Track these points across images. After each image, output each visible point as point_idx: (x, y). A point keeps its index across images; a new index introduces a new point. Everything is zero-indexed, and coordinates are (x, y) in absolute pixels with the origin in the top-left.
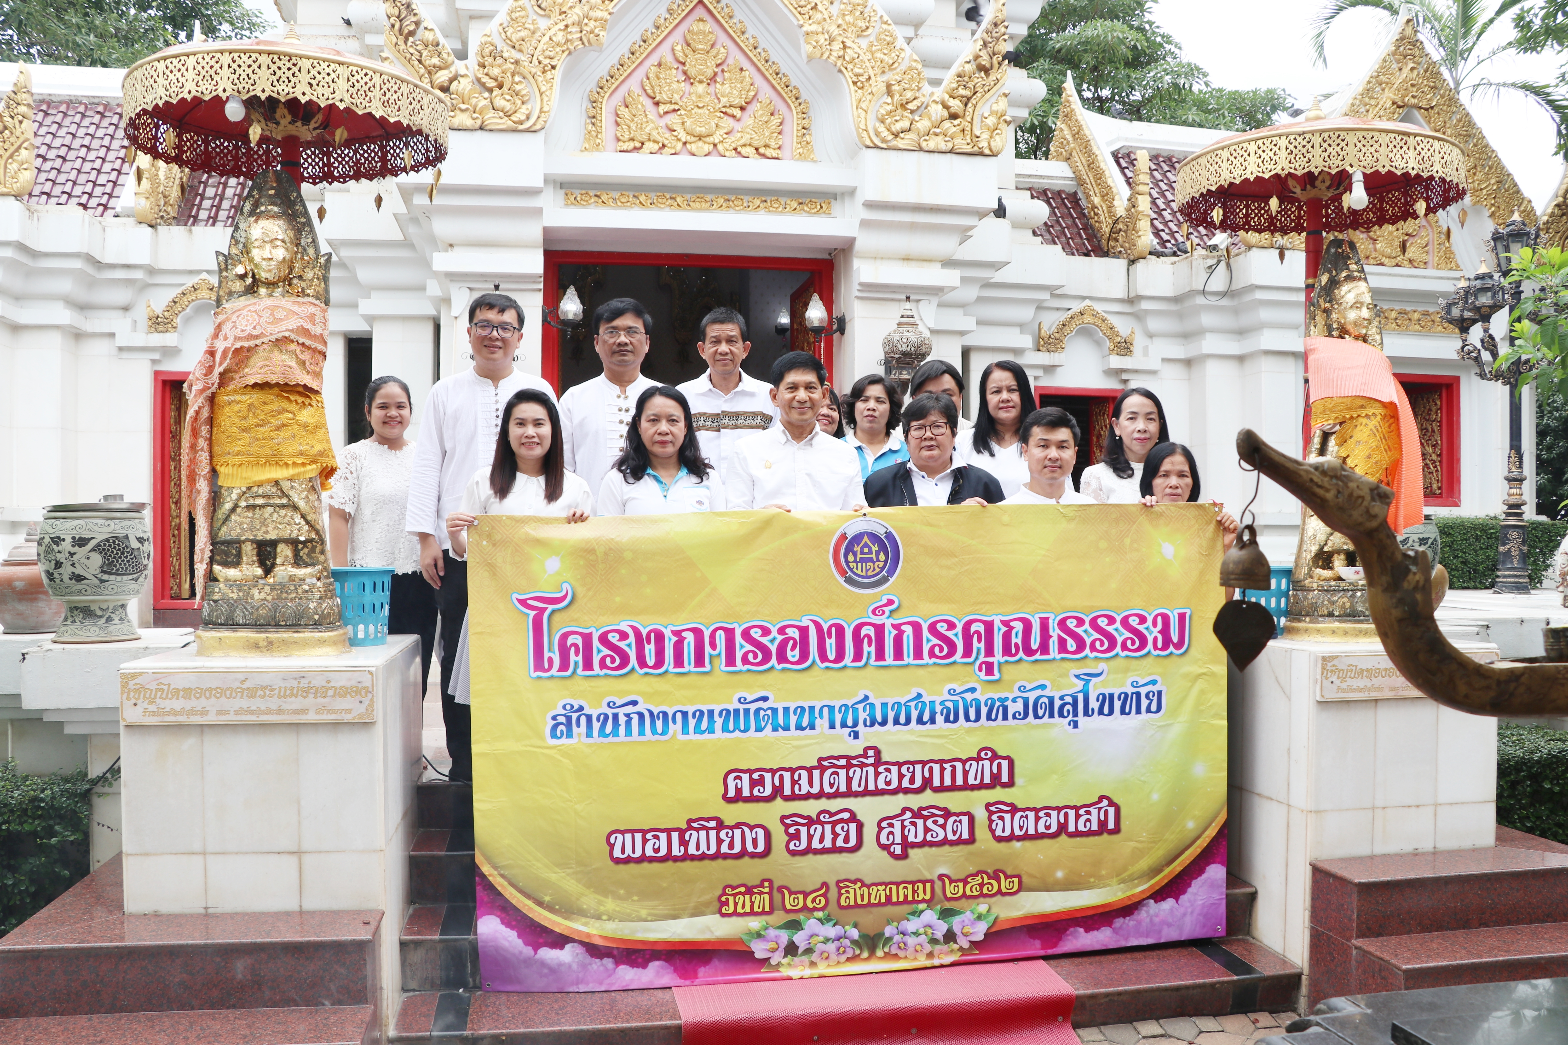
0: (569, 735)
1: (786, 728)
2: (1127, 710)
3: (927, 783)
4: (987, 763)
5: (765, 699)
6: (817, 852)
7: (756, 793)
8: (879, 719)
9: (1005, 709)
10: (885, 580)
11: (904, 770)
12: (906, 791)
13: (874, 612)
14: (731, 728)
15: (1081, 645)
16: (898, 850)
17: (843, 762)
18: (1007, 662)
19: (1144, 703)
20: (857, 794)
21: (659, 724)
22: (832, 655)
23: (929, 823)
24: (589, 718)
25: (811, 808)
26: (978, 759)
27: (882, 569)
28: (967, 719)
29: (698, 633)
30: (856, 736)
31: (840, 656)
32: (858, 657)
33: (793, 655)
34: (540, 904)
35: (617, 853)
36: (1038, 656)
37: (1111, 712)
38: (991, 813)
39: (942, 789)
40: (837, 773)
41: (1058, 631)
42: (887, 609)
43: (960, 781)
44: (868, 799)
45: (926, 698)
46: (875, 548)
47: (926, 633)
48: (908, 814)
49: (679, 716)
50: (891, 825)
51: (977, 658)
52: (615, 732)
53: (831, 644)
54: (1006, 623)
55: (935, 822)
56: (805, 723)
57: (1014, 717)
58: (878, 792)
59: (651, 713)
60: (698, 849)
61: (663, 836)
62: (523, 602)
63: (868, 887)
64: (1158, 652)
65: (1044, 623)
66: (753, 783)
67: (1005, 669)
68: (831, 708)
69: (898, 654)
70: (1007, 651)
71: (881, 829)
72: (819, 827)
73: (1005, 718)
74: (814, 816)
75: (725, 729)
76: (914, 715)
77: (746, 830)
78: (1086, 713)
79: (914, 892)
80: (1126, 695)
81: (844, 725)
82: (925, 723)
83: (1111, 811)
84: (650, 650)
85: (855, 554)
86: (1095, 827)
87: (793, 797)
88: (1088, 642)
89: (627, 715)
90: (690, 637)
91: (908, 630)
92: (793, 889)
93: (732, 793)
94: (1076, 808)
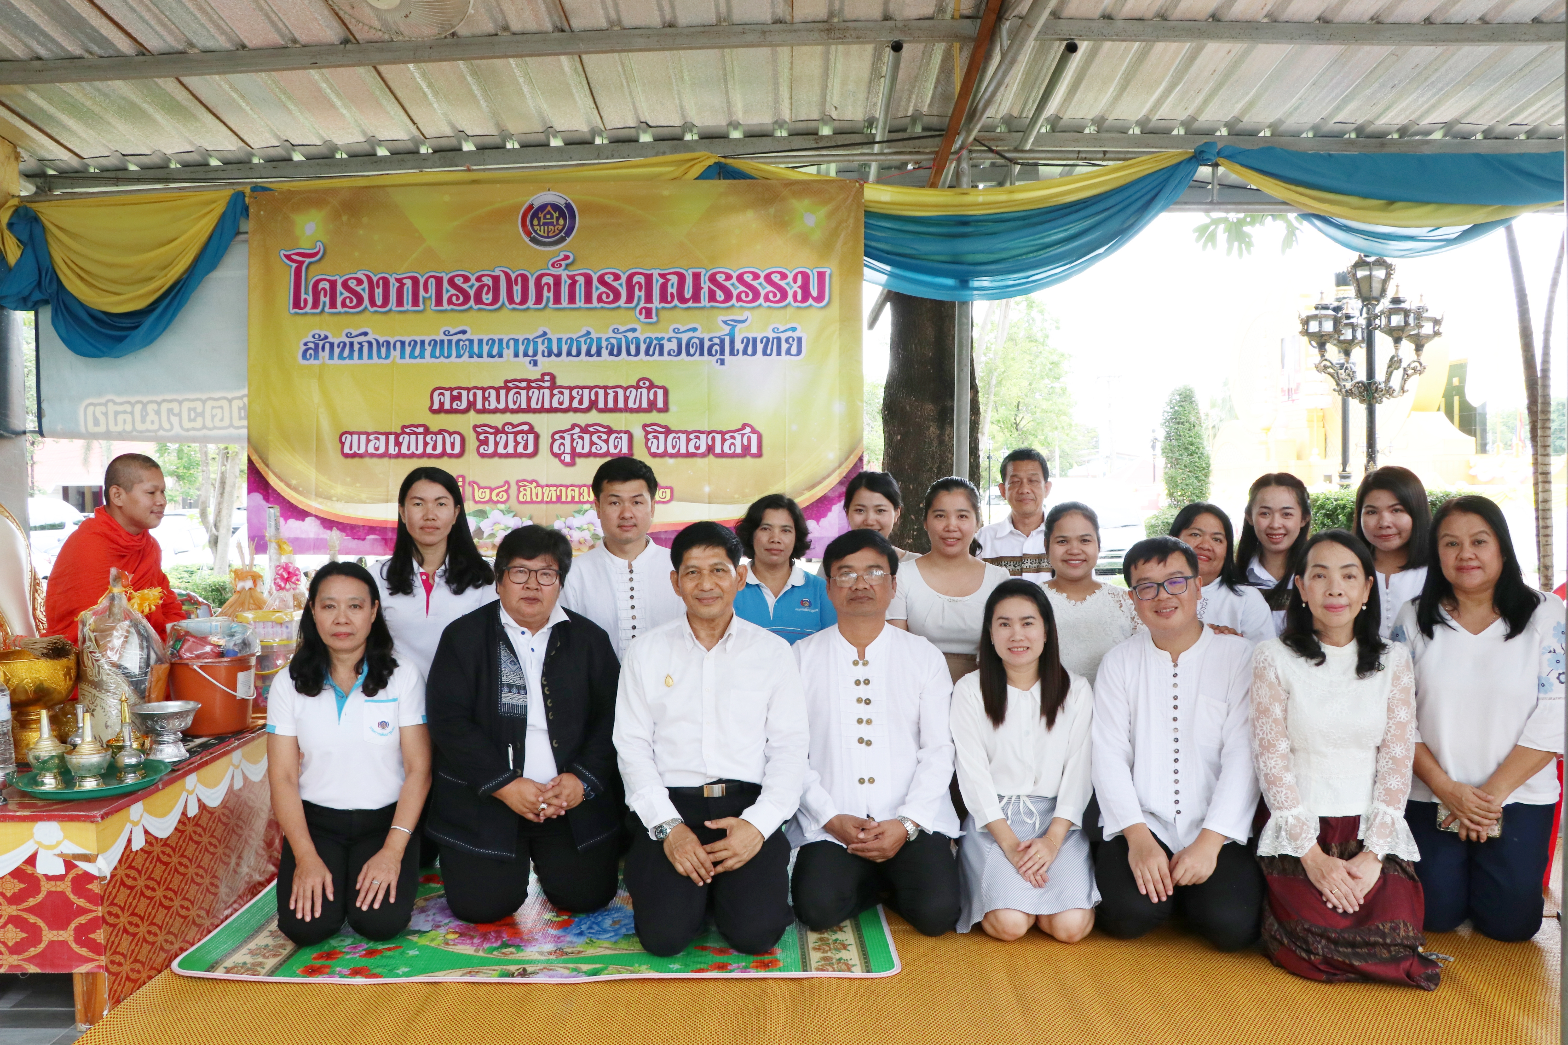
0: (316, 357)
1: (480, 356)
2: (769, 352)
3: (593, 404)
4: (645, 391)
5: (464, 332)
6: (501, 456)
7: (455, 406)
8: (555, 351)
9: (661, 347)
10: (562, 240)
11: (574, 393)
12: (576, 410)
13: (553, 265)
14: (438, 354)
15: (728, 296)
16: (568, 458)
17: (524, 384)
18: (663, 308)
19: (784, 346)
20: (535, 411)
21: (383, 350)
22: (518, 299)
23: (595, 438)
24: (332, 345)
25: (497, 420)
26: (637, 387)
27: (561, 231)
28: (629, 353)
29: (415, 281)
30: (535, 364)
31: (524, 300)
32: (539, 300)
33: (487, 298)
34: (288, 485)
35: (347, 450)
36: (690, 304)
37: (754, 353)
38: (647, 433)
39: (606, 410)
40: (519, 393)
41: (708, 284)
42: (563, 263)
43: (621, 405)
44: (545, 416)
45: (594, 335)
46: (556, 215)
47: (595, 282)
48: (577, 430)
49: (398, 345)
50: (563, 438)
51: (638, 304)
52: (351, 356)
53: (517, 289)
54: (662, 276)
55: (599, 437)
56: (495, 352)
57: (669, 354)
58: (552, 410)
59: (378, 342)
60: (409, 449)
61: (383, 438)
62: (288, 257)
63: (542, 487)
64: (798, 304)
65: (697, 276)
66: (453, 399)
67: (663, 314)
68: (516, 341)
69: (572, 299)
70: (663, 299)
71: (554, 440)
72: (504, 436)
73: (661, 354)
74: (500, 427)
75: (433, 356)
76: (584, 348)
77: (446, 435)
78: (732, 353)
79: (580, 494)
80: (768, 339)
81: (526, 354)
82: (592, 356)
83: (754, 438)
84: (379, 292)
85: (539, 220)
86: (739, 450)
87: (484, 411)
88: (735, 293)
89: (360, 343)
90: (408, 283)
91: (581, 280)
92: (482, 485)
93: (436, 406)
94: (723, 434)
